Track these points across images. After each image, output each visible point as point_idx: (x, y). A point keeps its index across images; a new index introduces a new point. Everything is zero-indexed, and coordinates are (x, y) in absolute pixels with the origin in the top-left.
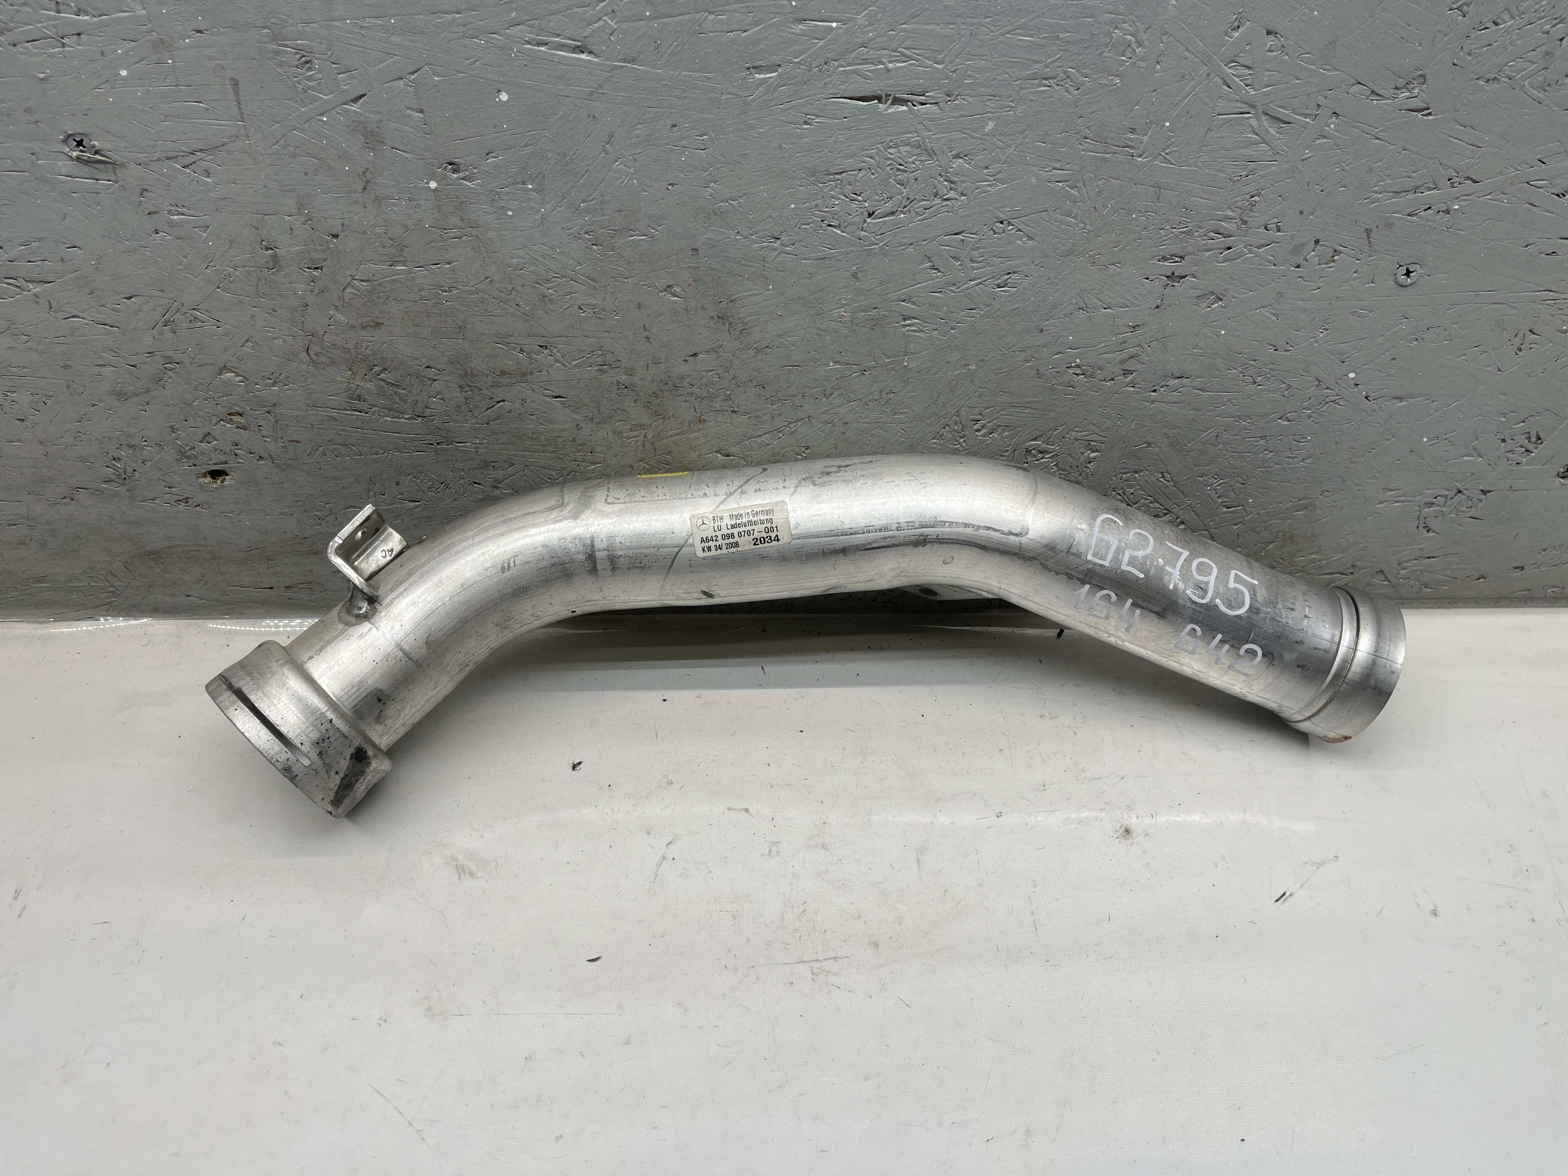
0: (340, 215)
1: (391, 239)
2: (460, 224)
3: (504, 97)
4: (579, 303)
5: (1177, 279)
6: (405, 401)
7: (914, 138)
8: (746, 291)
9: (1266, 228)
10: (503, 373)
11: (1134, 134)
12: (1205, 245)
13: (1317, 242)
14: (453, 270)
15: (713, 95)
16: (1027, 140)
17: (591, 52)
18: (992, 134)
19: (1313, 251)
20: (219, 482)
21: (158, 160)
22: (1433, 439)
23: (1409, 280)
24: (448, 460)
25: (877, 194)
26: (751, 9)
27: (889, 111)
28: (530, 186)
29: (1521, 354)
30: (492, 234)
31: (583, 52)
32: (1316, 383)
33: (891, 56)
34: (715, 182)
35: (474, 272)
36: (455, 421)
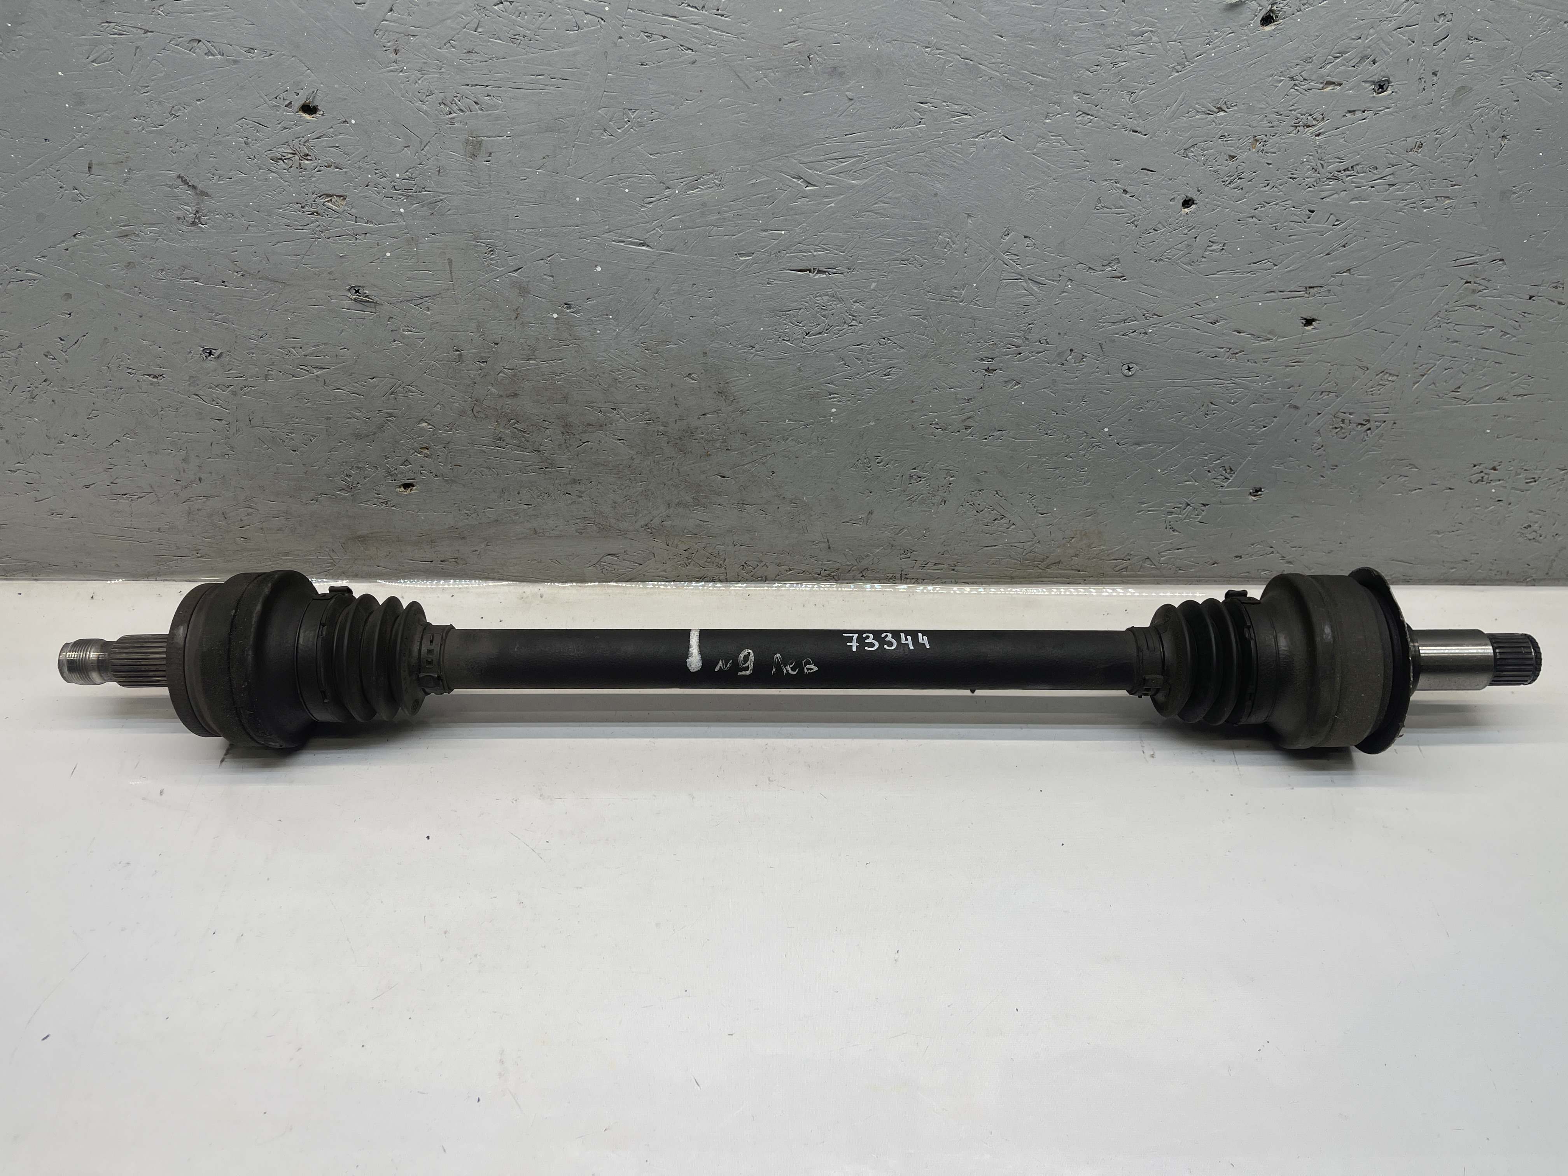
0: (501, 332)
1: (529, 346)
2: (569, 338)
3: (599, 269)
4: (636, 383)
5: (992, 371)
6: (528, 441)
7: (830, 291)
8: (734, 377)
9: (1040, 342)
10: (589, 425)
11: (956, 289)
12: (1006, 351)
13: (1071, 350)
14: (563, 363)
15: (715, 268)
16: (895, 293)
17: (648, 246)
18: (874, 290)
19: (1070, 355)
20: (409, 490)
21: (401, 301)
22: (1164, 470)
23: (1130, 373)
24: (551, 478)
25: (810, 323)
26: (737, 225)
27: (816, 277)
28: (611, 317)
29: (1208, 417)
30: (586, 343)
31: (644, 246)
32: (1085, 434)
33: (815, 248)
34: (717, 315)
35: (575, 365)
36: (558, 454)
